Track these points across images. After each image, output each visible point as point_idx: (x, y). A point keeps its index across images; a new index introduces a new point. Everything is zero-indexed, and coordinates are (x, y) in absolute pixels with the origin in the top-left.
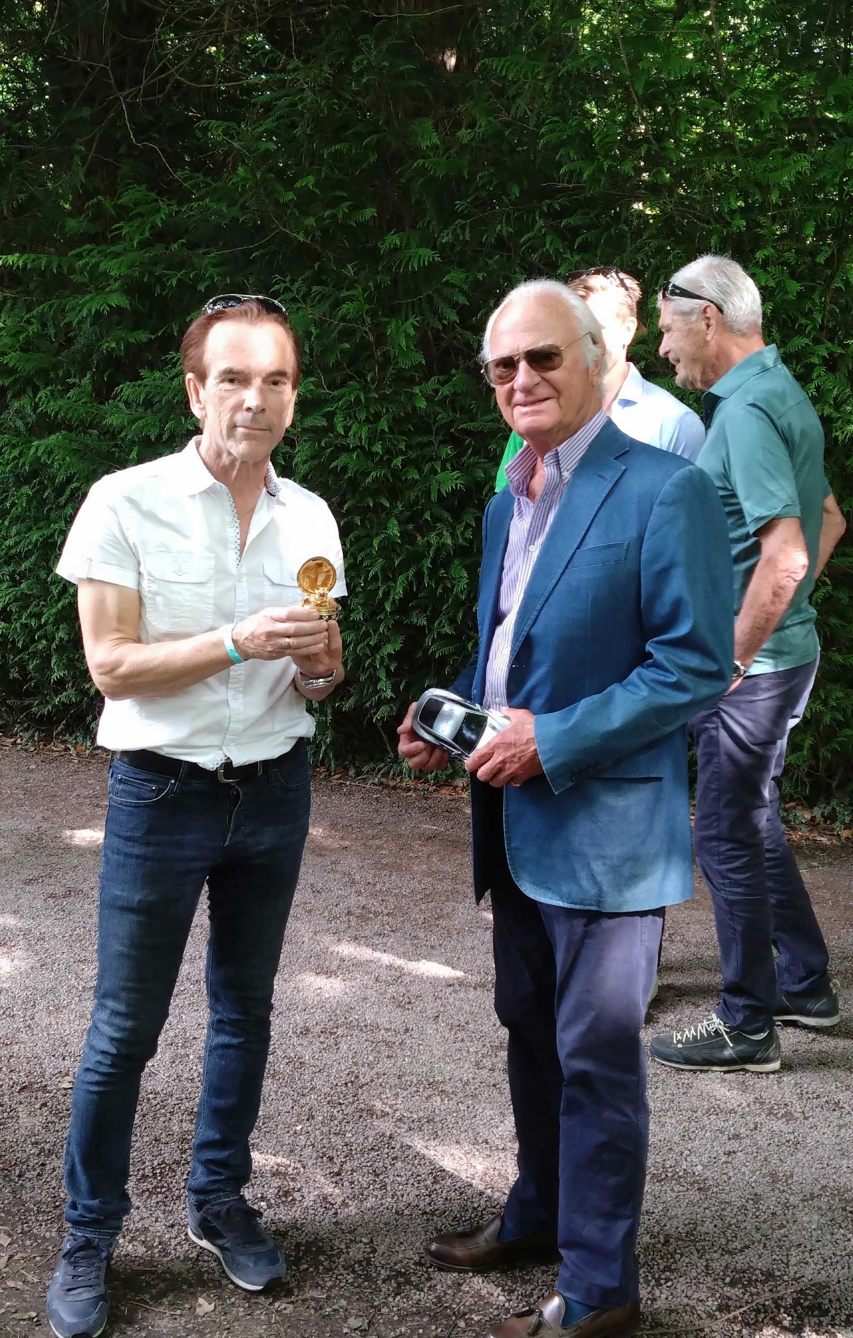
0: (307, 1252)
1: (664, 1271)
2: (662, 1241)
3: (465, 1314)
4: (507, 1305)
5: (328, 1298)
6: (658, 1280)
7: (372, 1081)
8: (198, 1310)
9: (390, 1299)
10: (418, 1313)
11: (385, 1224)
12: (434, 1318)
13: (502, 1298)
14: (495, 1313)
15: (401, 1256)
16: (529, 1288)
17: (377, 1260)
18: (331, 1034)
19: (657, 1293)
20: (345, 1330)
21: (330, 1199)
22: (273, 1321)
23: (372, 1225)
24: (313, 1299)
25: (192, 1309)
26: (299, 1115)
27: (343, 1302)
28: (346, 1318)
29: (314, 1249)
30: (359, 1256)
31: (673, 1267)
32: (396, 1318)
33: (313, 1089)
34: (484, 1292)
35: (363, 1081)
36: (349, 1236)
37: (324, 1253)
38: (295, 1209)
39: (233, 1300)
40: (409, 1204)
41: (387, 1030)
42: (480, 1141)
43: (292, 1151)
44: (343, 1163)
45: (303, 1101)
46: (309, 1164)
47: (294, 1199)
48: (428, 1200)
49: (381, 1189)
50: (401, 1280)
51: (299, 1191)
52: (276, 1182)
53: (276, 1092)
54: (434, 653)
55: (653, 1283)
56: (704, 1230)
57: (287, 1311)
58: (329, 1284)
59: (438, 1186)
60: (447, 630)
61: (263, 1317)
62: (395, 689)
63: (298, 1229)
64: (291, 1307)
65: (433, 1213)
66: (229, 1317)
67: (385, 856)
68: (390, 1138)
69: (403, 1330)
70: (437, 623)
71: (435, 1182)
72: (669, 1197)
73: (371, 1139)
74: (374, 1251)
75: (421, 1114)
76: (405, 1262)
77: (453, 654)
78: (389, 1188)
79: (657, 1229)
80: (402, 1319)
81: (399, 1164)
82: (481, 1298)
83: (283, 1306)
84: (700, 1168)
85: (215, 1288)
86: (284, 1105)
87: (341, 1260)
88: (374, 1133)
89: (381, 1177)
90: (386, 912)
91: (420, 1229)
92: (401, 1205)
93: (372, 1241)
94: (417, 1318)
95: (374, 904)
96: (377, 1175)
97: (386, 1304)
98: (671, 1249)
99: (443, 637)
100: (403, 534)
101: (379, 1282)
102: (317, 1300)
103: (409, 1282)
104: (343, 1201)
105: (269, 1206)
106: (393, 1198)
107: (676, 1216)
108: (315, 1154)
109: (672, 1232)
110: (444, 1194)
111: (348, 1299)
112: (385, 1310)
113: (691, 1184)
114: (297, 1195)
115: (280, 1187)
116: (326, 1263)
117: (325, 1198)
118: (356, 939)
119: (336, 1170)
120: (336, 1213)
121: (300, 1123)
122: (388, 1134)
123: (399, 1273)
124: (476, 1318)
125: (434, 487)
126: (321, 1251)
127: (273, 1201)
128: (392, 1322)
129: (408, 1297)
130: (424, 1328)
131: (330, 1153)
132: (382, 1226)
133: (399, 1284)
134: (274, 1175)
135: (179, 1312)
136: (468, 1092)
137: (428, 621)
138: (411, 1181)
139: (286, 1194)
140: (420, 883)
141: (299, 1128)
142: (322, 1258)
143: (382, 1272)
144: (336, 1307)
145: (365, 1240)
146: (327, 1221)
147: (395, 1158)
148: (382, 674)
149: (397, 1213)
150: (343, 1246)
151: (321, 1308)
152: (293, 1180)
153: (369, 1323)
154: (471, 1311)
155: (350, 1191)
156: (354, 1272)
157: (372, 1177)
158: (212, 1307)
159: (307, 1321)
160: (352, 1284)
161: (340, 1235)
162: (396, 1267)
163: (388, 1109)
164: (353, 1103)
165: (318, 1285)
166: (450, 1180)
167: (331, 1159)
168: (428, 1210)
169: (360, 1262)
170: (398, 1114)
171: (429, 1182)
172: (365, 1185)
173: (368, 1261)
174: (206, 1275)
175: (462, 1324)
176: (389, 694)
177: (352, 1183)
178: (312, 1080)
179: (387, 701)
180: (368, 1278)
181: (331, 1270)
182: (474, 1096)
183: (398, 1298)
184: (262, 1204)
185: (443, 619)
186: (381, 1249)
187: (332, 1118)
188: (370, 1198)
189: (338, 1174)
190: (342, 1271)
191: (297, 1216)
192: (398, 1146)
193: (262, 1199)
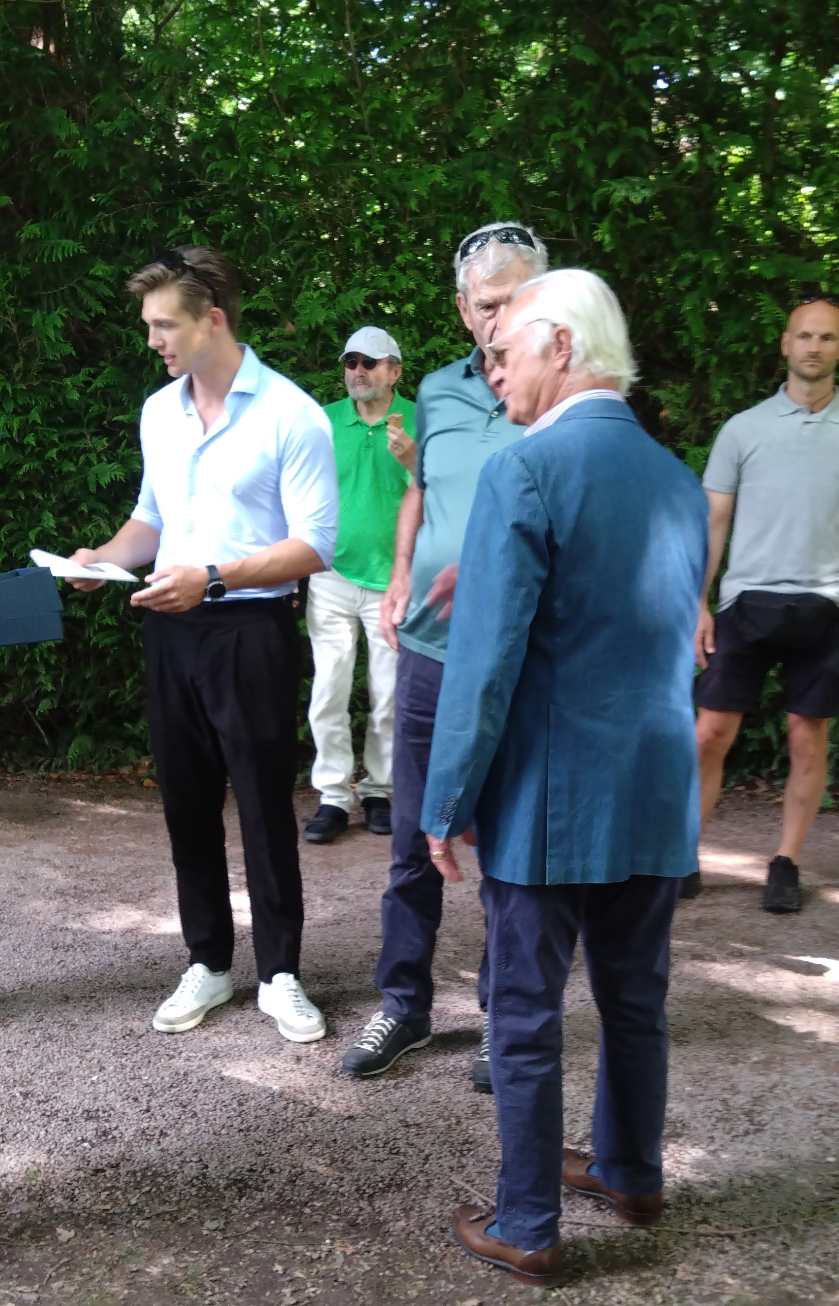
0: (144, 1176)
1: (463, 1144)
2: (454, 1120)
3: (307, 1203)
4: (341, 1190)
5: (180, 1210)
6: (461, 1151)
7: (148, 1031)
8: (60, 1238)
9: (236, 1202)
10: (264, 1209)
11: (209, 1144)
12: (281, 1211)
13: (334, 1186)
14: (333, 1197)
15: (232, 1167)
16: (356, 1174)
17: (211, 1172)
18: (91, 998)
19: (464, 1160)
20: (205, 1232)
21: (148, 1132)
22: (136, 1235)
23: (195, 1147)
24: (166, 1213)
25: (55, 1238)
26: (90, 1068)
27: (195, 1211)
28: (202, 1223)
29: (149, 1173)
30: (194, 1173)
31: (471, 1140)
32: (247, 1216)
33: (94, 1045)
34: (317, 1184)
35: (141, 1033)
36: (179, 1159)
37: (160, 1175)
38: (117, 1145)
39: (90, 1225)
40: (223, 1127)
41: (145, 988)
42: (268, 1066)
43: (95, 1098)
44: (149, 1101)
45: (89, 1056)
46: (118, 1106)
47: (114, 1137)
48: (239, 1119)
49: (192, 1117)
50: (241, 1185)
51: (116, 1129)
52: (92, 1125)
53: (59, 1052)
54: (96, 644)
55: (458, 1154)
56: (485, 1108)
57: (146, 1226)
58: (175, 1199)
59: (244, 1108)
60: (109, 621)
61: (124, 1234)
62: (55, 682)
63: (128, 1160)
64: (148, 1222)
65: (248, 1130)
66: (92, 1239)
67: (76, 842)
68: (185, 1074)
69: (257, 1223)
70: (98, 614)
71: (240, 1104)
72: (448, 1087)
73: (167, 1079)
74: (206, 1167)
75: (205, 1052)
76: (238, 1171)
77: (113, 645)
78: (200, 1115)
79: (446, 1114)
80: (253, 1216)
81: (201, 1095)
82: (317, 1188)
83: (140, 1222)
84: (465, 1062)
85: (68, 1218)
86: (72, 1061)
87: (178, 1178)
88: (168, 1073)
89: (189, 1108)
90: (99, 890)
91: (241, 1143)
92: (217, 1128)
93: (201, 1160)
94: (266, 1213)
95: (84, 884)
96: (185, 1107)
97: (234, 1206)
98: (464, 1126)
99: (104, 628)
100: (60, 527)
101: (221, 1190)
102: (171, 1213)
103: (247, 1186)
104: (162, 1132)
105: (93, 1146)
106: (207, 1122)
107: (459, 1102)
108: (120, 1098)
109: (460, 1113)
110: (253, 1113)
111: (198, 1207)
112: (234, 1211)
113: (463, 1075)
114: (115, 1133)
115: (96, 1129)
116: (166, 1183)
117: (143, 1132)
118: (80, 915)
119: (145, 1108)
120: (159, 1142)
121: (94, 1073)
122: (182, 1072)
123: (236, 1181)
124: (318, 1204)
125: (92, 480)
126: (156, 1174)
127: (94, 1141)
128: (245, 1220)
129: (253, 1199)
130: (275, 1219)
131: (133, 1095)
132: (205, 1146)
133: (240, 1190)
134: (86, 1120)
135: (42, 1243)
136: (241, 1030)
137: (87, 613)
138: (219, 1107)
139: (105, 1133)
140: (122, 862)
141: (94, 1078)
142: (160, 1180)
143: (221, 1182)
144: (189, 1215)
145: (194, 1159)
146: (152, 1150)
147: (195, 1091)
148: (42, 670)
149: (215, 1133)
150: (176, 1167)
151: (176, 1218)
152: (106, 1121)
153: (225, 1224)
154: (312, 1200)
155: (165, 1123)
156: (193, 1186)
157: (180, 1109)
158: (72, 1233)
159: (167, 1230)
160: (196, 1196)
161: (169, 1158)
162: (232, 1176)
163: (172, 1053)
164: (137, 1052)
165: (165, 1202)
166: (253, 1103)
167: (136, 1099)
168: (243, 1127)
169: (197, 1178)
170: (183, 1055)
171: (235, 1106)
172: (177, 1116)
173: (204, 1175)
174: (55, 1211)
175: (307, 1211)
176: (50, 687)
177: (164, 1116)
178: (90, 1037)
179: (47, 694)
180: (209, 1188)
181: (171, 1188)
182: (248, 1032)
183: (244, 1199)
184: (85, 1144)
185: (102, 611)
186: (212, 1166)
187: (123, 1067)
188: (186, 1126)
189: (148, 1111)
190: (183, 1187)
191: (123, 1149)
192: (195, 1080)
193: (83, 1141)
